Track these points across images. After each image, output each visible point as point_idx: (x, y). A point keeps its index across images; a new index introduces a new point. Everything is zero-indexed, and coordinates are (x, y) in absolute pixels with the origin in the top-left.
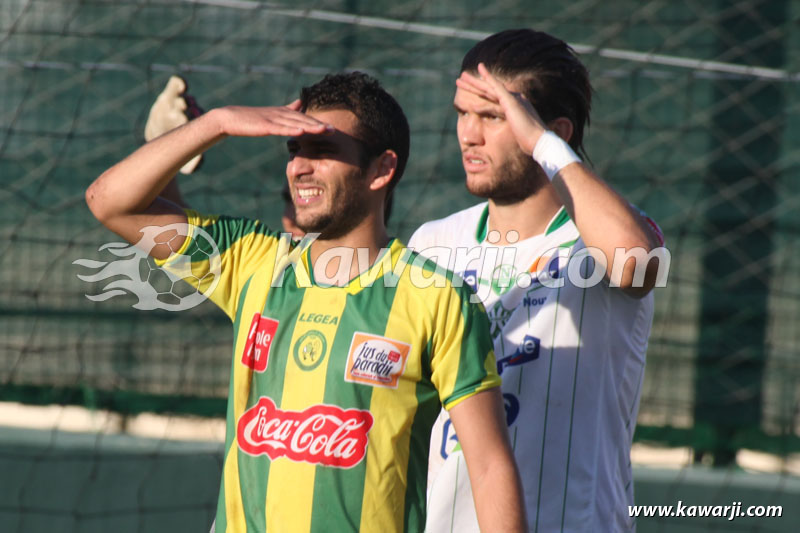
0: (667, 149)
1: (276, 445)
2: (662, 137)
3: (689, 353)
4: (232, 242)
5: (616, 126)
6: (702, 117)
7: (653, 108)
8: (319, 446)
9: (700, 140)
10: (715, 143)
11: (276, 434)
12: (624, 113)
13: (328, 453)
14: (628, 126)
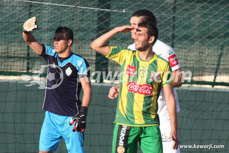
0: (89, 24)
1: (136, 91)
2: (89, 22)
3: (94, 62)
4: (120, 51)
5: (80, 20)
6: (96, 19)
7: (86, 17)
8: (145, 92)
9: (95, 23)
10: (98, 23)
11: (136, 88)
12: (81, 18)
13: (146, 93)
14: (82, 20)
